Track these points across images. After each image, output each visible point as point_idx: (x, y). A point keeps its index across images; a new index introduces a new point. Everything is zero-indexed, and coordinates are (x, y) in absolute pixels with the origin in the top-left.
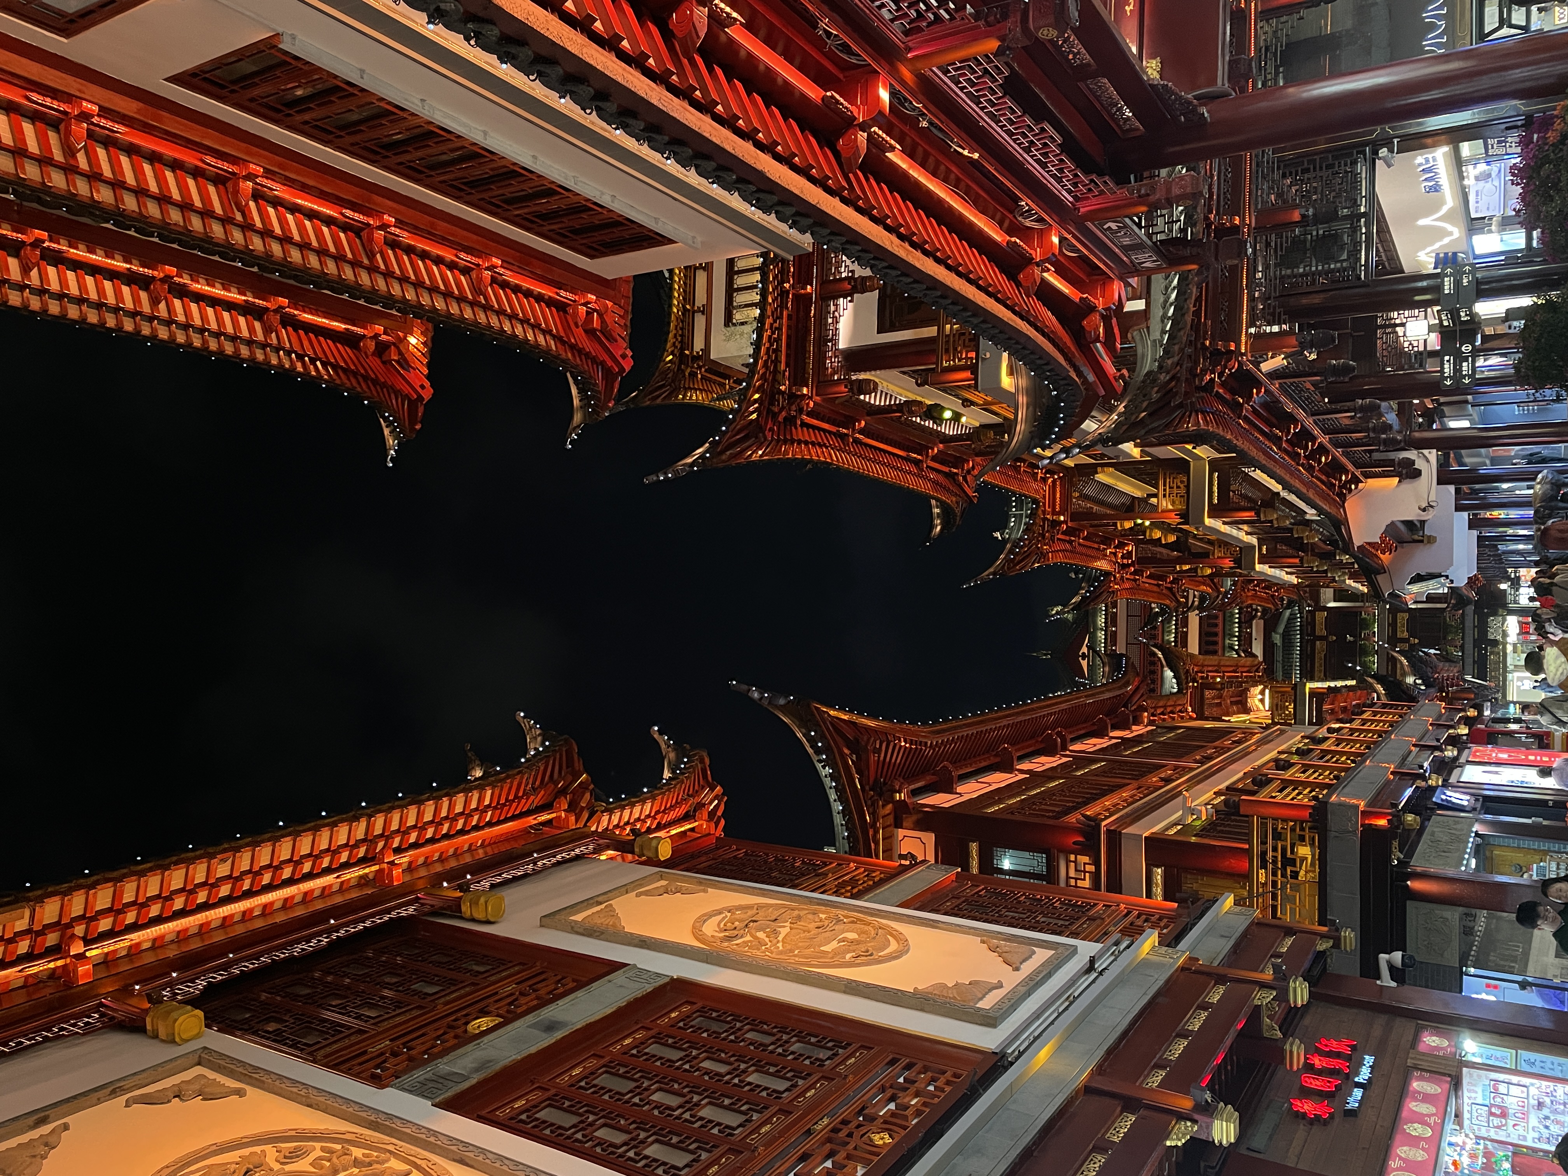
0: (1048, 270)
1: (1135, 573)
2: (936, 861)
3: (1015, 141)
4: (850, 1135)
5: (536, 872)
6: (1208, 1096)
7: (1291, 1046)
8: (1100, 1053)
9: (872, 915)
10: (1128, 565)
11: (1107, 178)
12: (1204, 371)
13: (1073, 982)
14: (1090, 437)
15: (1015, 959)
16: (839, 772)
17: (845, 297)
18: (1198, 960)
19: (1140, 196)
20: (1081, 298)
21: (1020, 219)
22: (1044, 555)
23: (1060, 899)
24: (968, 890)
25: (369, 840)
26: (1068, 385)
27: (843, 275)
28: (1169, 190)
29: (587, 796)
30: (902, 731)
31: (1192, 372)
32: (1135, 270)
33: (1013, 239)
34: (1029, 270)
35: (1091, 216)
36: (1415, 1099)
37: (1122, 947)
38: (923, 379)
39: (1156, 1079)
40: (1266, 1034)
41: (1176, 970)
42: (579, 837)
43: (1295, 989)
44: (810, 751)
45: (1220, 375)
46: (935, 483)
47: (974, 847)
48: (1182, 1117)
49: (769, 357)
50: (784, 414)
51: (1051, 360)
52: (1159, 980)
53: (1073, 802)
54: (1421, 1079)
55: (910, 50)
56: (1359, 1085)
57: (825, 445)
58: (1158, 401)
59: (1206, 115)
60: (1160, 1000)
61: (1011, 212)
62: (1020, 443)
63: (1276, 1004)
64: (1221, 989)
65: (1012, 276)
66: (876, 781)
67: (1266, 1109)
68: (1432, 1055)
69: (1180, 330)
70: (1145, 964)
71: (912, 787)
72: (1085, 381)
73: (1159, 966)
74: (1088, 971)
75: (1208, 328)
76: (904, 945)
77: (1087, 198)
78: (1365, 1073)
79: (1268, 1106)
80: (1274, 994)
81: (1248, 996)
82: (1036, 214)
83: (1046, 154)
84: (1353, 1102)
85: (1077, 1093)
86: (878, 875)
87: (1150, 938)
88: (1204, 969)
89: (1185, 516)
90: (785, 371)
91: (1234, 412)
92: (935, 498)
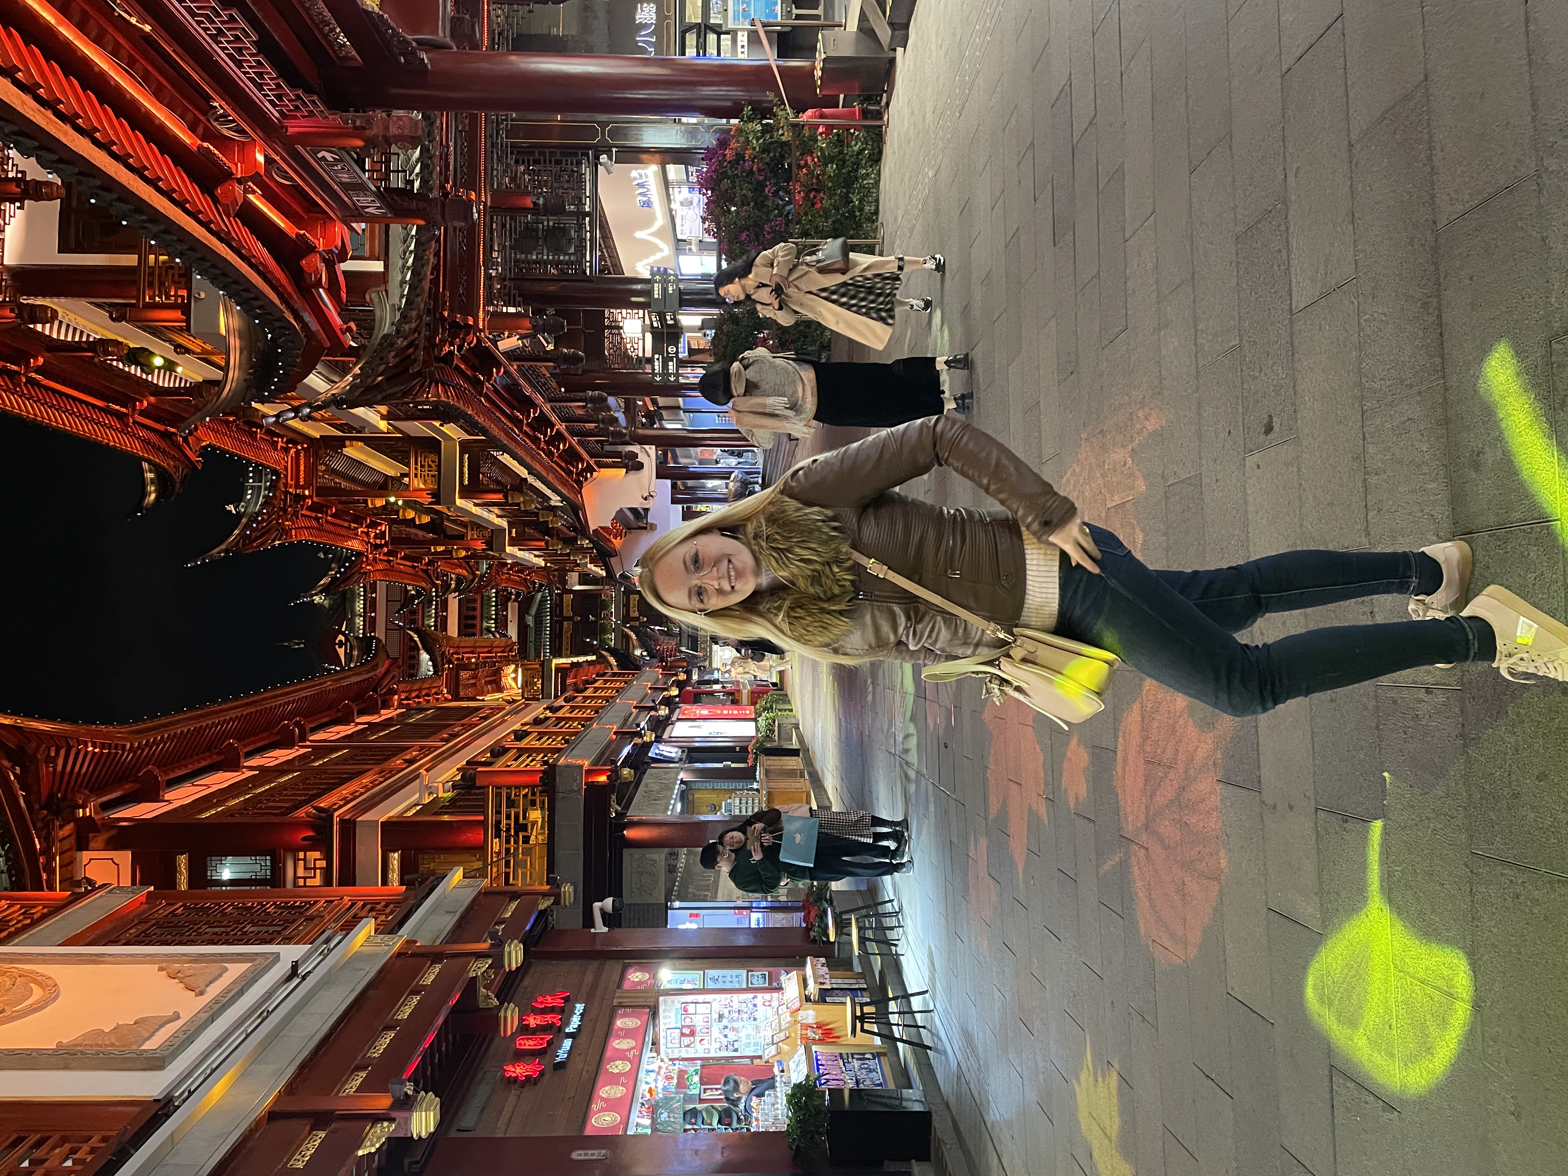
0: (254, 192)
1: (389, 554)
2: (133, 883)
3: (199, 23)
6: (409, 1089)
7: (506, 1011)
8: (292, 1069)
9: (12, 961)
10: (381, 546)
11: (315, 98)
12: (443, 342)
13: (269, 994)
14: (322, 397)
15: (200, 983)
17: (12, 202)
18: (416, 941)
19: (355, 128)
20: (298, 235)
21: (215, 124)
22: (287, 532)
23: (275, 903)
24: (162, 910)
26: (285, 328)
27: (11, 175)
28: (387, 128)
30: (89, 733)
31: (430, 339)
32: (359, 215)
33: (205, 144)
34: (228, 186)
35: (303, 138)
36: (618, 1037)
37: (332, 945)
38: (119, 314)
39: (355, 1082)
40: (482, 1005)
41: (391, 958)
43: (510, 953)
45: (460, 348)
46: (147, 444)
47: (183, 861)
48: (377, 1119)
51: (259, 295)
52: (370, 971)
53: (306, 795)
54: (624, 1016)
56: (568, 1036)
58: (395, 366)
59: (426, 61)
60: (371, 992)
61: (205, 114)
62: (234, 394)
63: (491, 972)
64: (437, 968)
65: (208, 189)
66: (51, 796)
67: (479, 1083)
68: (634, 991)
69: (418, 295)
70: (358, 957)
71: (107, 798)
72: (305, 326)
73: (373, 957)
74: (289, 979)
75: (447, 299)
76: (52, 992)
77: (296, 117)
78: (575, 1021)
79: (482, 1079)
80: (490, 961)
81: (464, 969)
82: (233, 121)
83: (239, 51)
84: (562, 1055)
85: (258, 1123)
86: (37, 911)
87: (367, 928)
88: (422, 950)
89: (436, 496)
91: (475, 389)
92: (145, 461)
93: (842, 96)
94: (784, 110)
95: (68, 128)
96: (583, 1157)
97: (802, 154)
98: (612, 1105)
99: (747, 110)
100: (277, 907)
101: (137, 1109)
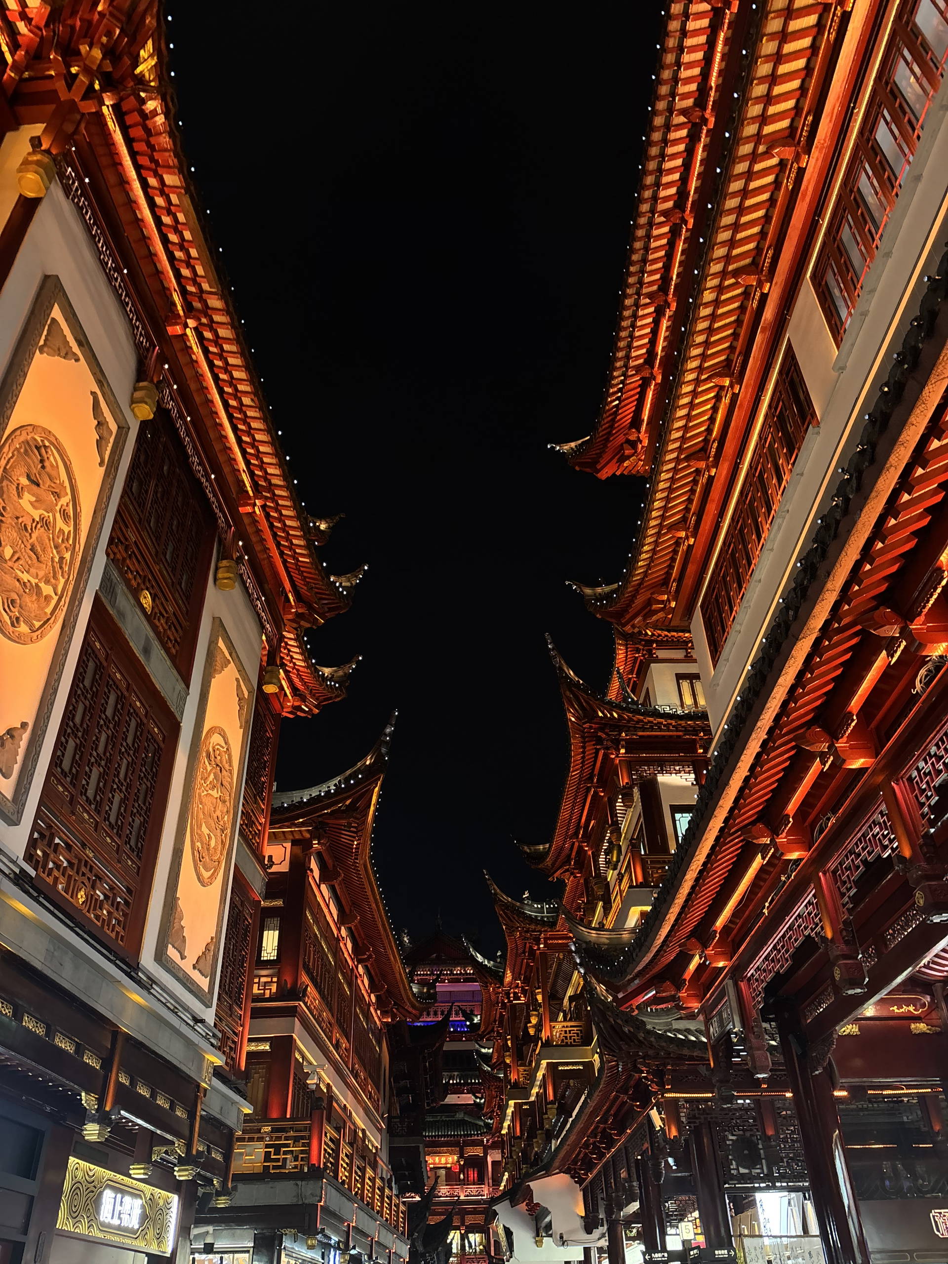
0: (701, 959)
1: (503, 1004)
4: (84, 874)
5: (252, 601)
8: (140, 1038)
11: (763, 1003)
12: (648, 1065)
13: (187, 1009)
15: (201, 965)
16: (331, 798)
17: (696, 779)
18: (204, 1096)
20: (685, 980)
22: (511, 934)
24: (248, 912)
25: (271, 487)
26: (623, 972)
29: (308, 625)
30: (365, 842)
31: (647, 1056)
32: (709, 1019)
33: (719, 934)
34: (698, 945)
37: (212, 1040)
38: (634, 844)
39: (124, 1080)
40: (153, 1150)
41: (197, 1082)
42: (278, 624)
43: (186, 1171)
44: (348, 772)
45: (646, 1078)
46: (562, 848)
47: (279, 903)
48: (101, 1101)
49: (647, 723)
50: (604, 736)
52: (190, 1070)
53: (317, 976)
55: (824, 874)
57: (583, 766)
59: (817, 1072)
60: (176, 1074)
63: (176, 1156)
64: (185, 1116)
65: (693, 934)
66: (328, 825)
70: (201, 1059)
71: (323, 852)
73: (200, 1069)
74: (195, 1019)
75: (682, 1067)
76: (208, 883)
77: (749, 989)
80: (183, 1155)
81: (181, 1135)
83: (773, 961)
86: (256, 841)
87: (219, 1060)
88: (198, 1103)
89: (548, 1044)
90: (636, 735)
91: (621, 1087)
92: (550, 846)
100: (241, 982)
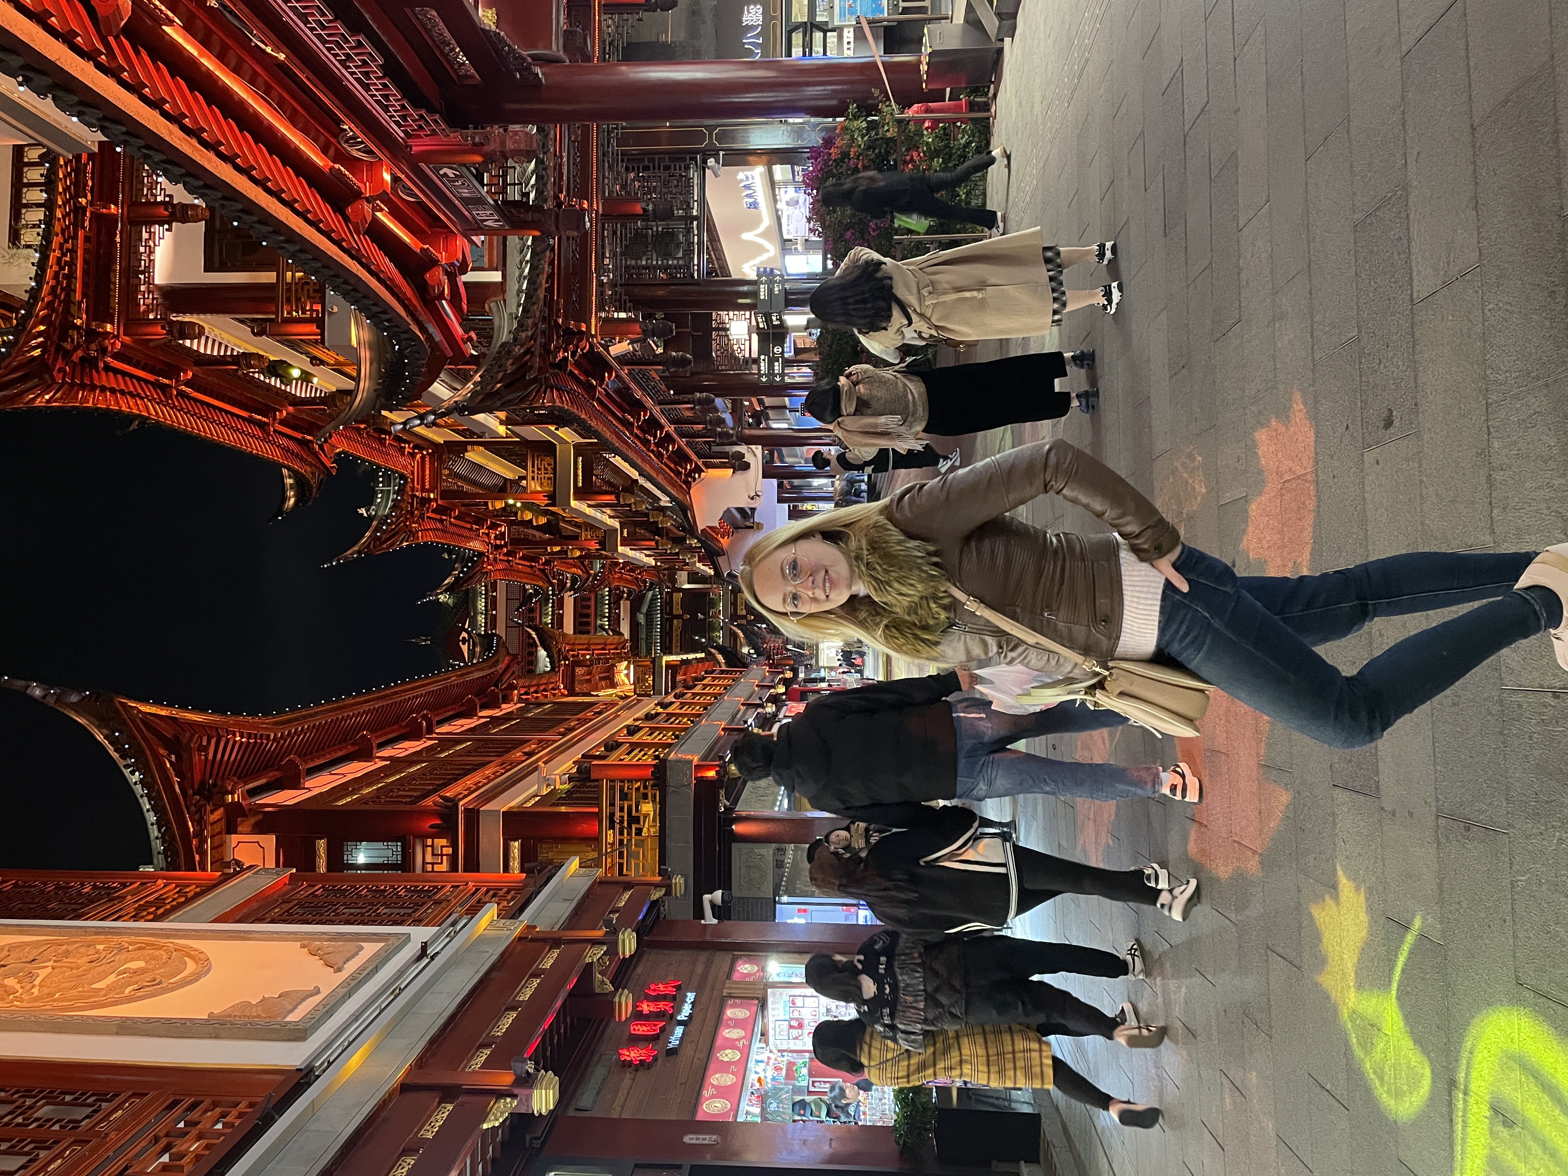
0: (381, 210)
1: (508, 554)
2: (277, 865)
3: (329, 49)
6: (530, 1067)
7: (620, 997)
8: (423, 1044)
9: (168, 936)
10: (500, 547)
11: (437, 117)
12: (558, 348)
13: (401, 973)
14: (446, 404)
15: (338, 960)
16: (153, 777)
17: (161, 224)
18: (535, 927)
19: (474, 144)
20: (422, 249)
21: (345, 146)
22: (413, 534)
23: (405, 887)
24: (303, 891)
26: (411, 339)
27: (159, 199)
28: (503, 143)
30: (237, 724)
31: (546, 347)
32: (479, 228)
33: (337, 166)
34: (357, 205)
35: (426, 157)
36: (728, 1027)
37: (458, 928)
38: (260, 329)
39: (480, 1060)
40: (598, 990)
41: (513, 942)
43: (624, 940)
44: (115, 755)
45: (574, 354)
46: (285, 450)
47: (322, 845)
48: (500, 1095)
49: (58, 282)
50: (80, 353)
51: (387, 309)
52: (494, 953)
53: (433, 785)
54: (733, 1006)
56: (681, 1023)
57: (139, 395)
58: (513, 373)
59: (541, 76)
60: (493, 975)
61: (336, 136)
62: (365, 403)
63: (606, 958)
64: (555, 953)
65: (339, 208)
66: (203, 783)
67: (596, 1065)
68: (744, 982)
69: (534, 304)
70: (482, 940)
71: (251, 786)
72: (430, 337)
73: (496, 940)
74: (419, 959)
75: (561, 306)
76: (205, 966)
77: (419, 136)
78: (686, 1010)
79: (599, 1061)
80: (605, 948)
81: (581, 955)
82: (362, 143)
83: (367, 74)
84: (674, 1040)
85: (391, 1094)
86: (191, 890)
87: (490, 912)
88: (541, 936)
89: (552, 498)
90: (80, 302)
91: (588, 393)
92: (285, 467)
93: (948, 90)
94: (890, 106)
95: (211, 155)
96: (694, 1142)
97: (908, 150)
98: (722, 1092)
99: (853, 108)
100: (408, 890)
101: (281, 1078)
